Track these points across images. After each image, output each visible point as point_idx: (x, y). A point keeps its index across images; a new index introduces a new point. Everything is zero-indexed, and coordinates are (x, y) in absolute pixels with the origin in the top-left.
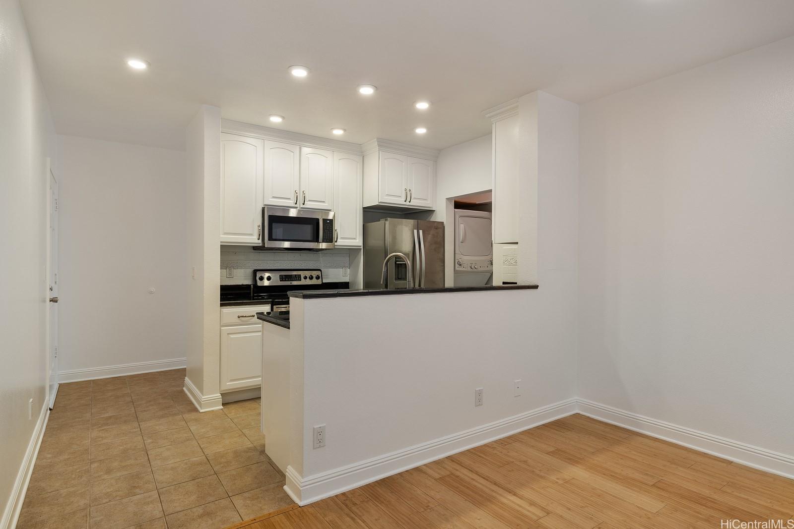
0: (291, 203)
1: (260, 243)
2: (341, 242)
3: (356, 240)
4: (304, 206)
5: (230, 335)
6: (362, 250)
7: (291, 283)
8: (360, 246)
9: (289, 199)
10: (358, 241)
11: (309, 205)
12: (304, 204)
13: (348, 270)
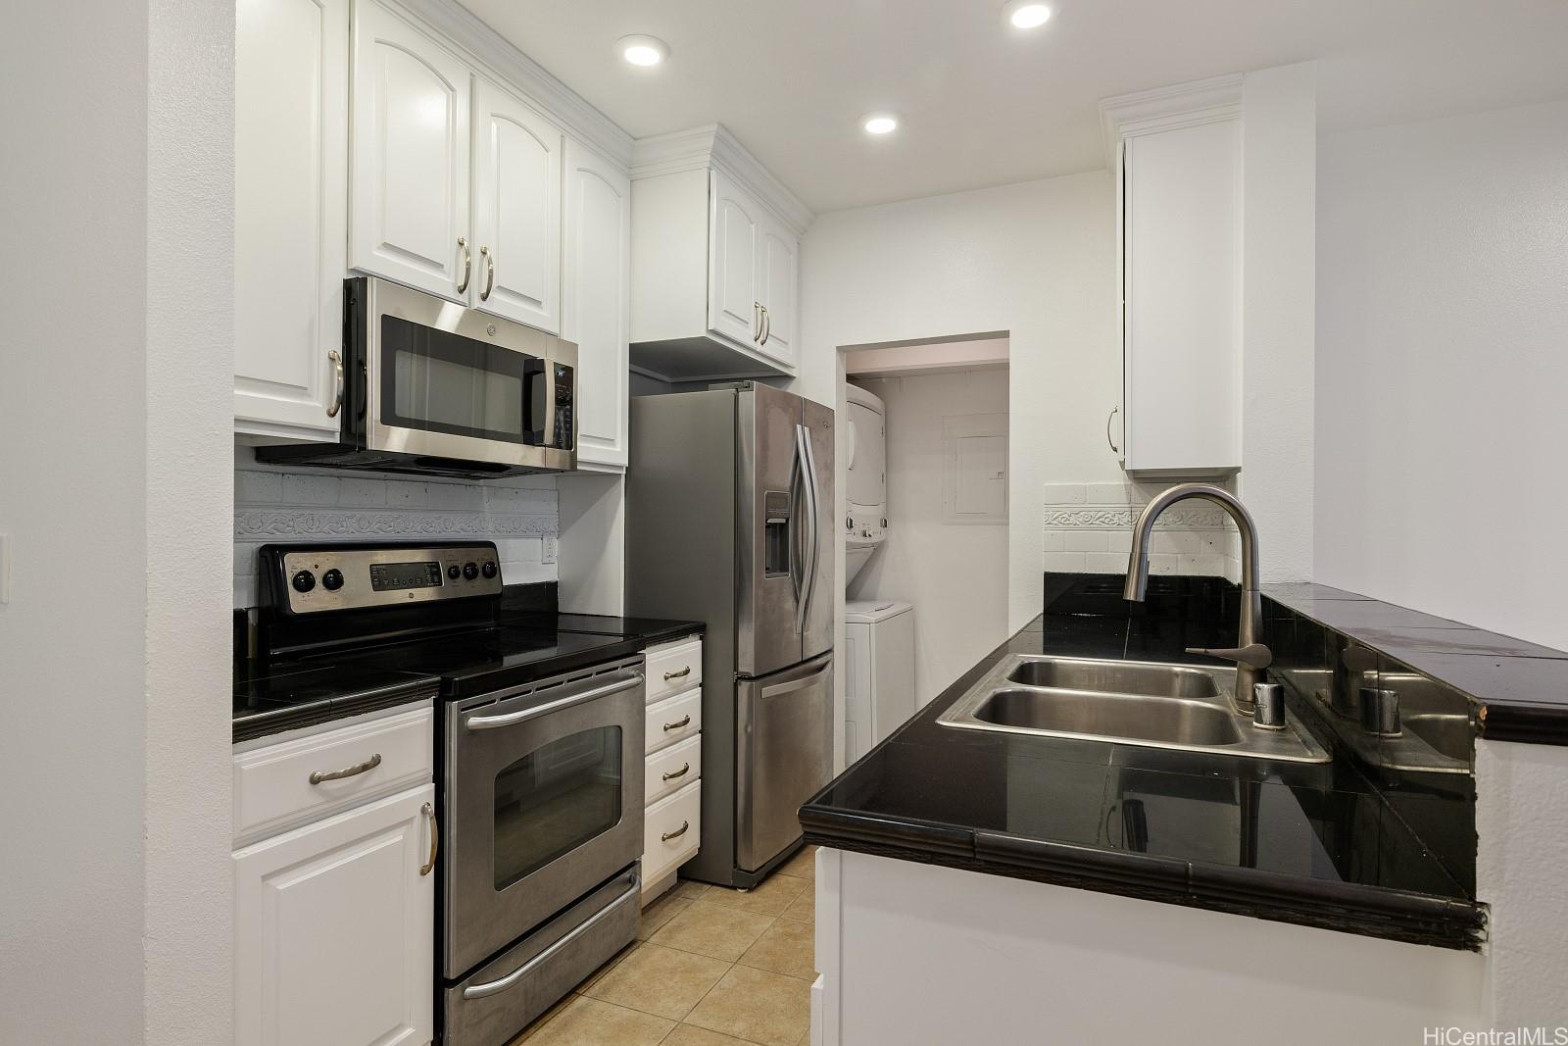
0: (442, 282)
1: (332, 433)
2: (588, 451)
3: (614, 445)
4: (485, 306)
5: (272, 882)
6: (623, 478)
7: (411, 596)
8: (621, 467)
9: (438, 266)
10: (618, 449)
11: (499, 304)
12: (484, 298)
13: (556, 543)
